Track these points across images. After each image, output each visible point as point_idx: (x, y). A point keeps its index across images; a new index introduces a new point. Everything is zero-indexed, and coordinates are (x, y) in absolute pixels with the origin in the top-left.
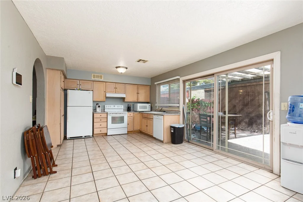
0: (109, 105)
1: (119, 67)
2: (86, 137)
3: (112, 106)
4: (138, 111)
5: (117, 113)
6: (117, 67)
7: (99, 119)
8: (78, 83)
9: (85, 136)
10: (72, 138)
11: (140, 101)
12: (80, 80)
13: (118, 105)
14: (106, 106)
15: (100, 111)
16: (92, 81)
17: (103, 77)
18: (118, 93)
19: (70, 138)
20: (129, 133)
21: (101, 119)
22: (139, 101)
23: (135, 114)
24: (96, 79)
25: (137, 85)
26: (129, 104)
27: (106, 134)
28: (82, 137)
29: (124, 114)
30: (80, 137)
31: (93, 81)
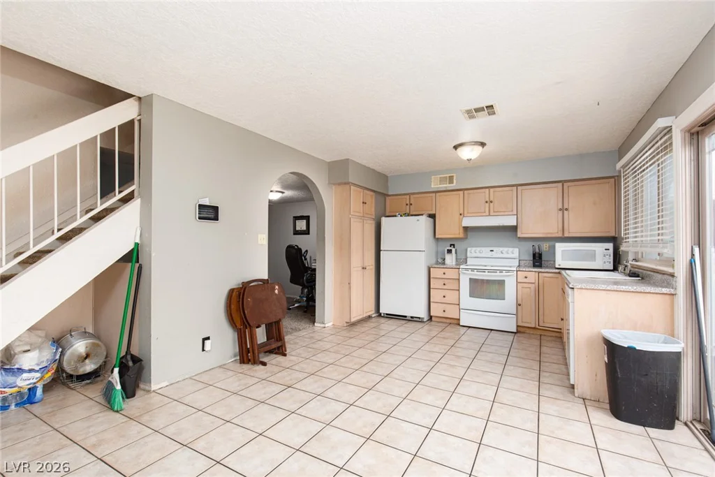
0: (478, 249)
1: (461, 145)
2: (413, 320)
3: (485, 251)
4: (557, 266)
5: (484, 271)
6: (456, 147)
7: (442, 282)
8: (408, 203)
9: (412, 317)
10: (390, 316)
11: (571, 235)
12: (409, 194)
13: (501, 249)
14: (469, 249)
15: (454, 263)
16: (433, 192)
17: (455, 178)
18: (497, 214)
19: (387, 314)
20: (520, 331)
21: (446, 282)
22: (566, 235)
23: (545, 275)
24: (441, 186)
25: (561, 184)
26: (536, 244)
27: (457, 322)
28: (406, 317)
29: (504, 273)
30: (403, 317)
31: (436, 192)
